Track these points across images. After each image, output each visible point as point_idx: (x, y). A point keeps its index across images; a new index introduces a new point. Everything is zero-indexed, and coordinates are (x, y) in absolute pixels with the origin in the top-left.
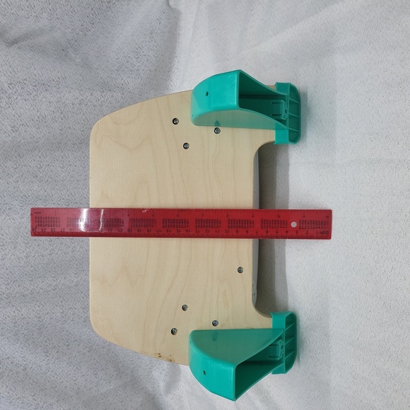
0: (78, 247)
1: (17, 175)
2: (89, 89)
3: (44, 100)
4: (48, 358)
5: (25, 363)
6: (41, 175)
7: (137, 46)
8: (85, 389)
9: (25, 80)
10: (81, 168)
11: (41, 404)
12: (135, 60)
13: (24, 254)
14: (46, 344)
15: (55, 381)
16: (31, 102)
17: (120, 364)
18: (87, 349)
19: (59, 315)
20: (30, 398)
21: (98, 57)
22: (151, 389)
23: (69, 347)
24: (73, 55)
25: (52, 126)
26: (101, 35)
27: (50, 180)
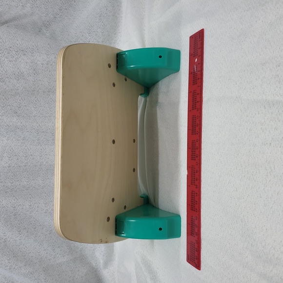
0: (45, 163)
1: (3, 111)
2: (54, 54)
3: (22, 61)
4: (20, 235)
5: (5, 237)
6: (20, 112)
7: (89, 25)
8: (46, 259)
9: (11, 47)
10: (48, 109)
11: (14, 266)
12: (87, 34)
13: (8, 164)
14: (19, 226)
15: (25, 252)
16: (14, 62)
17: (72, 245)
18: (48, 232)
19: (28, 207)
20: (7, 261)
21: (62, 32)
22: (94, 264)
23: (36, 229)
24: (45, 31)
25: (28, 78)
26: (66, 18)
27: (25, 115)
